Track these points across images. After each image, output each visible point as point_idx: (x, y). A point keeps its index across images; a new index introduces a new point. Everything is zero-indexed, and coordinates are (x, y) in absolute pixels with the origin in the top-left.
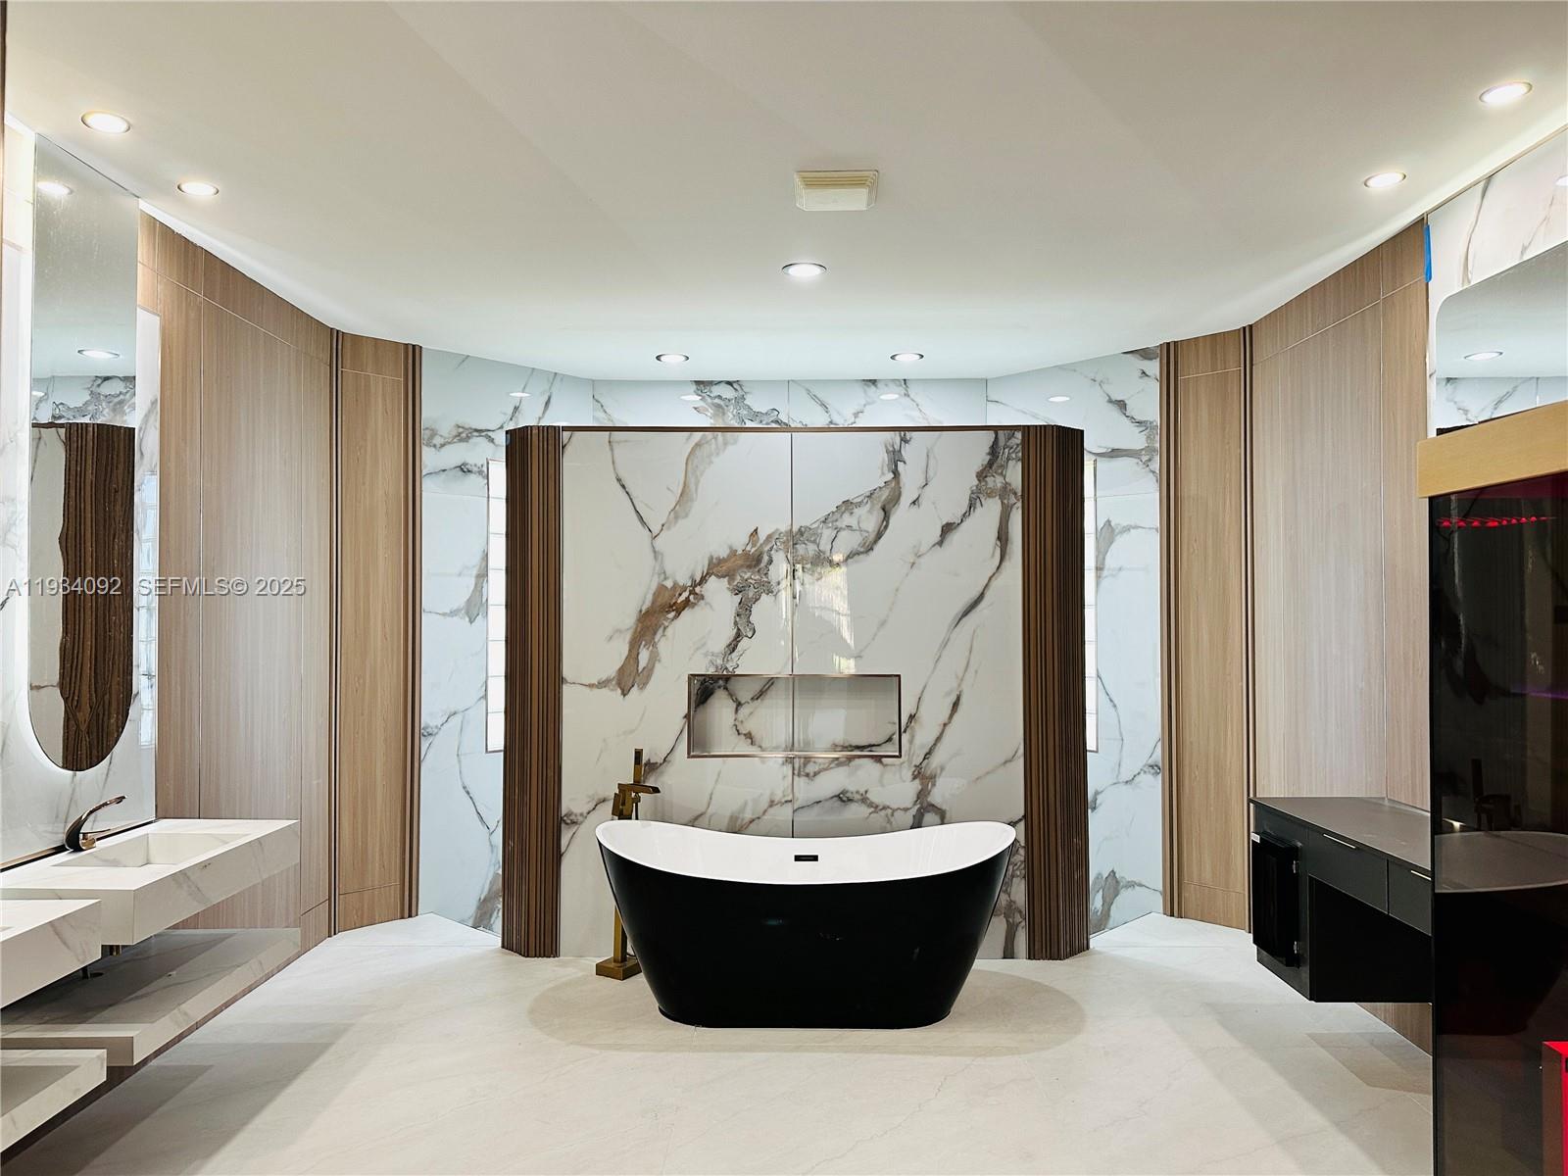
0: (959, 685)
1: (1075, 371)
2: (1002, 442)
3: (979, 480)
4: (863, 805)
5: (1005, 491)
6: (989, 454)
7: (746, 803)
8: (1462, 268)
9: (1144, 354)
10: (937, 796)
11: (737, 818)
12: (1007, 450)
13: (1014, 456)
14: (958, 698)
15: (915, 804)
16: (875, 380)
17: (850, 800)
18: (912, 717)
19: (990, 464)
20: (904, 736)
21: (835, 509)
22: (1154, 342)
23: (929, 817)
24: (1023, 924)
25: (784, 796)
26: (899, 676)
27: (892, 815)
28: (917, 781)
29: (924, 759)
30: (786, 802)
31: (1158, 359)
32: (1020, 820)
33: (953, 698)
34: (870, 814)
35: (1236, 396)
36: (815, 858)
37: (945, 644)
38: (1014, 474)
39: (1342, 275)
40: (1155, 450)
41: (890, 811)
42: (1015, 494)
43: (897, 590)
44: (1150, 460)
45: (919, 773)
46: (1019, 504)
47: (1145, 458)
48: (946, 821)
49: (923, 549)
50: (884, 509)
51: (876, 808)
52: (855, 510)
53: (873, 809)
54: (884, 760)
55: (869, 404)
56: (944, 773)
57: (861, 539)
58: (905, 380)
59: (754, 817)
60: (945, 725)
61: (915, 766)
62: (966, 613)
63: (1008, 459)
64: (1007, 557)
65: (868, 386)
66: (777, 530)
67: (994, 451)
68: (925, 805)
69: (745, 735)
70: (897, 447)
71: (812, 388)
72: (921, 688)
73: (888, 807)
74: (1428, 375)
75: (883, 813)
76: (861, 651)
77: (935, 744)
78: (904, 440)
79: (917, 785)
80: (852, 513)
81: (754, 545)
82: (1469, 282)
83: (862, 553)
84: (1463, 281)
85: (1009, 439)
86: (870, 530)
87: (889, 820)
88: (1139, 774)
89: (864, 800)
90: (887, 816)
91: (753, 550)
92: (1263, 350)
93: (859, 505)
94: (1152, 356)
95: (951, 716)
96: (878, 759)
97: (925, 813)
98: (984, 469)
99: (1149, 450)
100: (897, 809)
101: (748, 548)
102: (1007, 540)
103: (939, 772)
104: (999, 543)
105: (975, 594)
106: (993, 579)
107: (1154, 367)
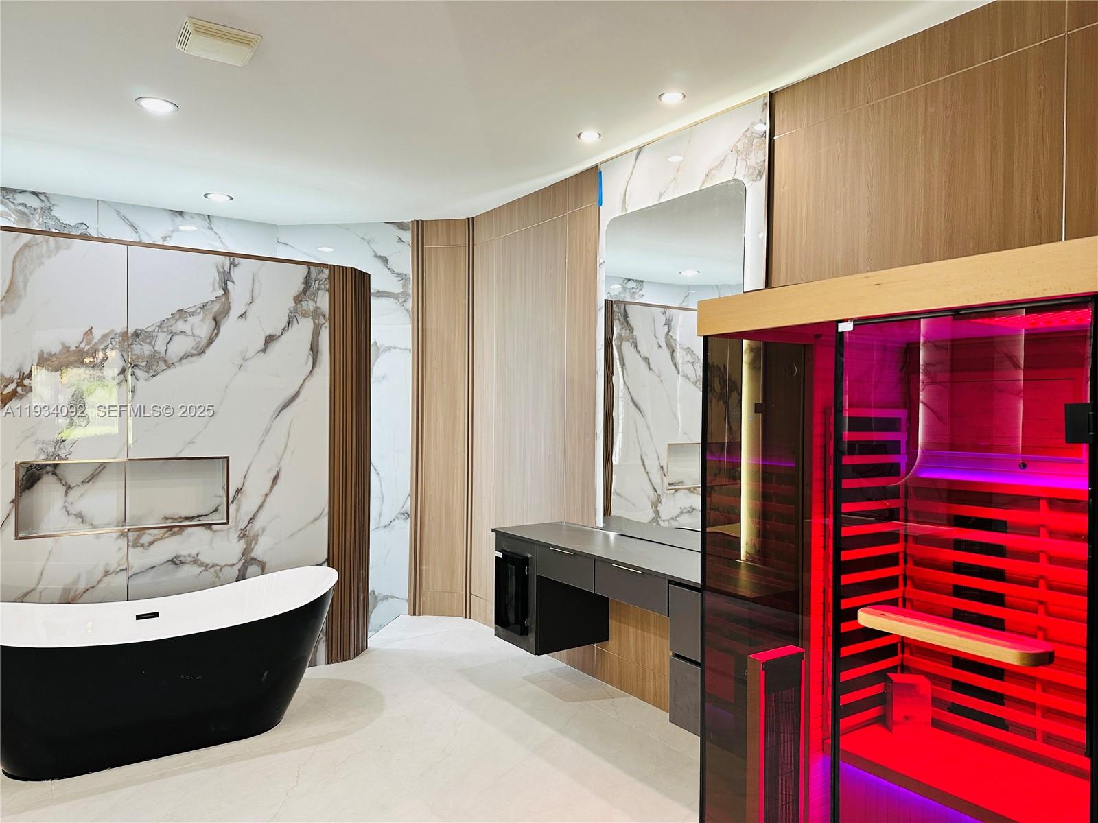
0: (279, 464)
1: (348, 229)
2: (313, 275)
3: (295, 303)
4: (195, 566)
5: (316, 314)
6: (303, 283)
7: (79, 576)
8: (622, 202)
9: (400, 226)
10: (258, 552)
11: (70, 590)
12: (317, 282)
13: (323, 287)
14: (278, 473)
15: (240, 560)
16: (182, 212)
17: (182, 563)
18: (238, 491)
19: (305, 291)
20: (232, 507)
21: (170, 316)
22: (407, 218)
23: (252, 569)
24: (324, 638)
25: (119, 565)
26: (227, 458)
27: (221, 571)
28: (242, 541)
29: (249, 524)
30: (121, 570)
31: (410, 231)
32: (324, 562)
33: (274, 474)
34: (201, 572)
35: (462, 264)
36: (156, 615)
37: (268, 430)
38: (323, 301)
39: (540, 193)
40: (408, 295)
41: (218, 568)
42: (324, 316)
43: (227, 387)
44: (405, 301)
45: (243, 535)
46: (327, 324)
47: (401, 300)
48: (266, 571)
49: (249, 355)
50: (215, 320)
51: (206, 567)
52: (189, 319)
53: (203, 568)
54: (214, 527)
55: (176, 231)
56: (266, 532)
57: (195, 343)
58: (208, 216)
59: (88, 587)
60: (266, 495)
61: (241, 530)
62: (285, 407)
63: (319, 289)
64: (318, 364)
65: (176, 216)
66: (113, 331)
67: (307, 281)
68: (249, 558)
69: (75, 515)
70: (227, 269)
71: (120, 209)
72: (246, 468)
73: (217, 565)
74: (598, 265)
75: (213, 570)
76: (194, 437)
77: (258, 511)
78: (233, 264)
79: (242, 545)
80: (186, 321)
81: (88, 344)
82: (626, 210)
83: (195, 355)
84: (622, 210)
85: (319, 274)
86: (203, 336)
87: (218, 575)
88: (394, 520)
89: (195, 561)
90: (215, 571)
91: (87, 348)
92: (481, 236)
93: (192, 314)
94: (405, 228)
95: (271, 489)
96: (208, 526)
97: (248, 566)
98: (300, 294)
99: (404, 294)
100: (225, 566)
101: (82, 346)
102: (318, 351)
103: (261, 532)
104: (311, 353)
105: (292, 392)
106: (306, 381)
107: (407, 236)
